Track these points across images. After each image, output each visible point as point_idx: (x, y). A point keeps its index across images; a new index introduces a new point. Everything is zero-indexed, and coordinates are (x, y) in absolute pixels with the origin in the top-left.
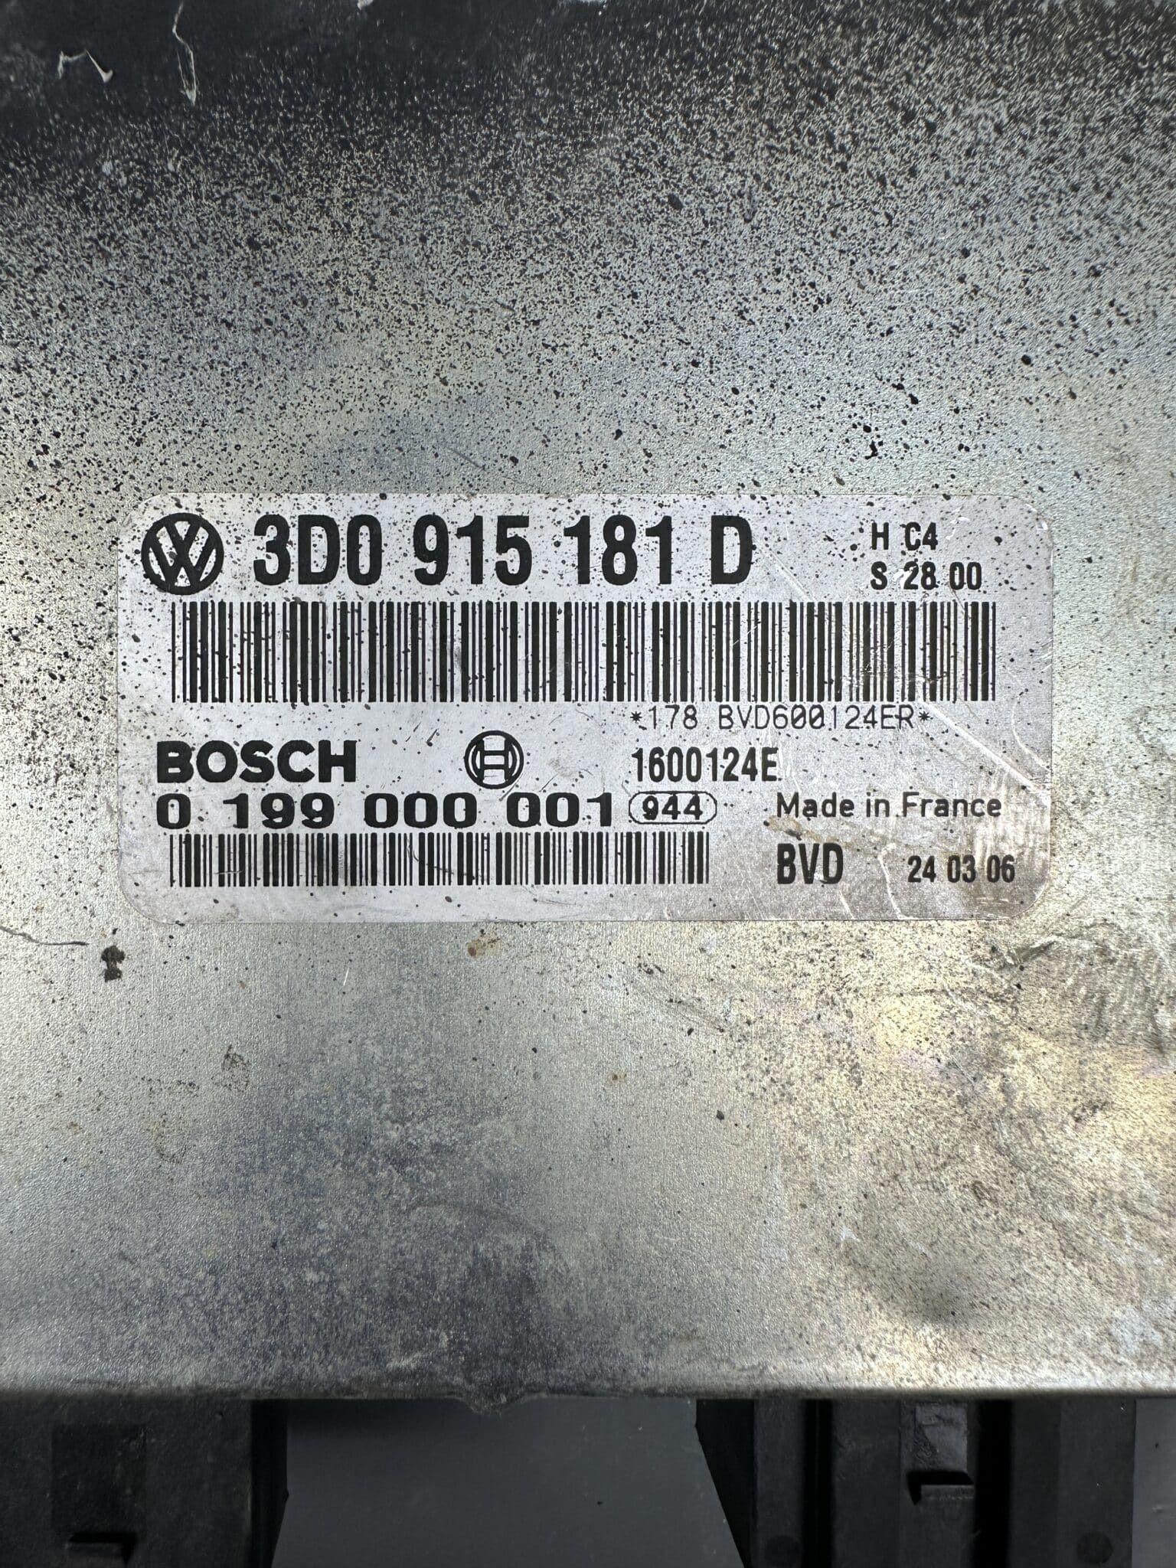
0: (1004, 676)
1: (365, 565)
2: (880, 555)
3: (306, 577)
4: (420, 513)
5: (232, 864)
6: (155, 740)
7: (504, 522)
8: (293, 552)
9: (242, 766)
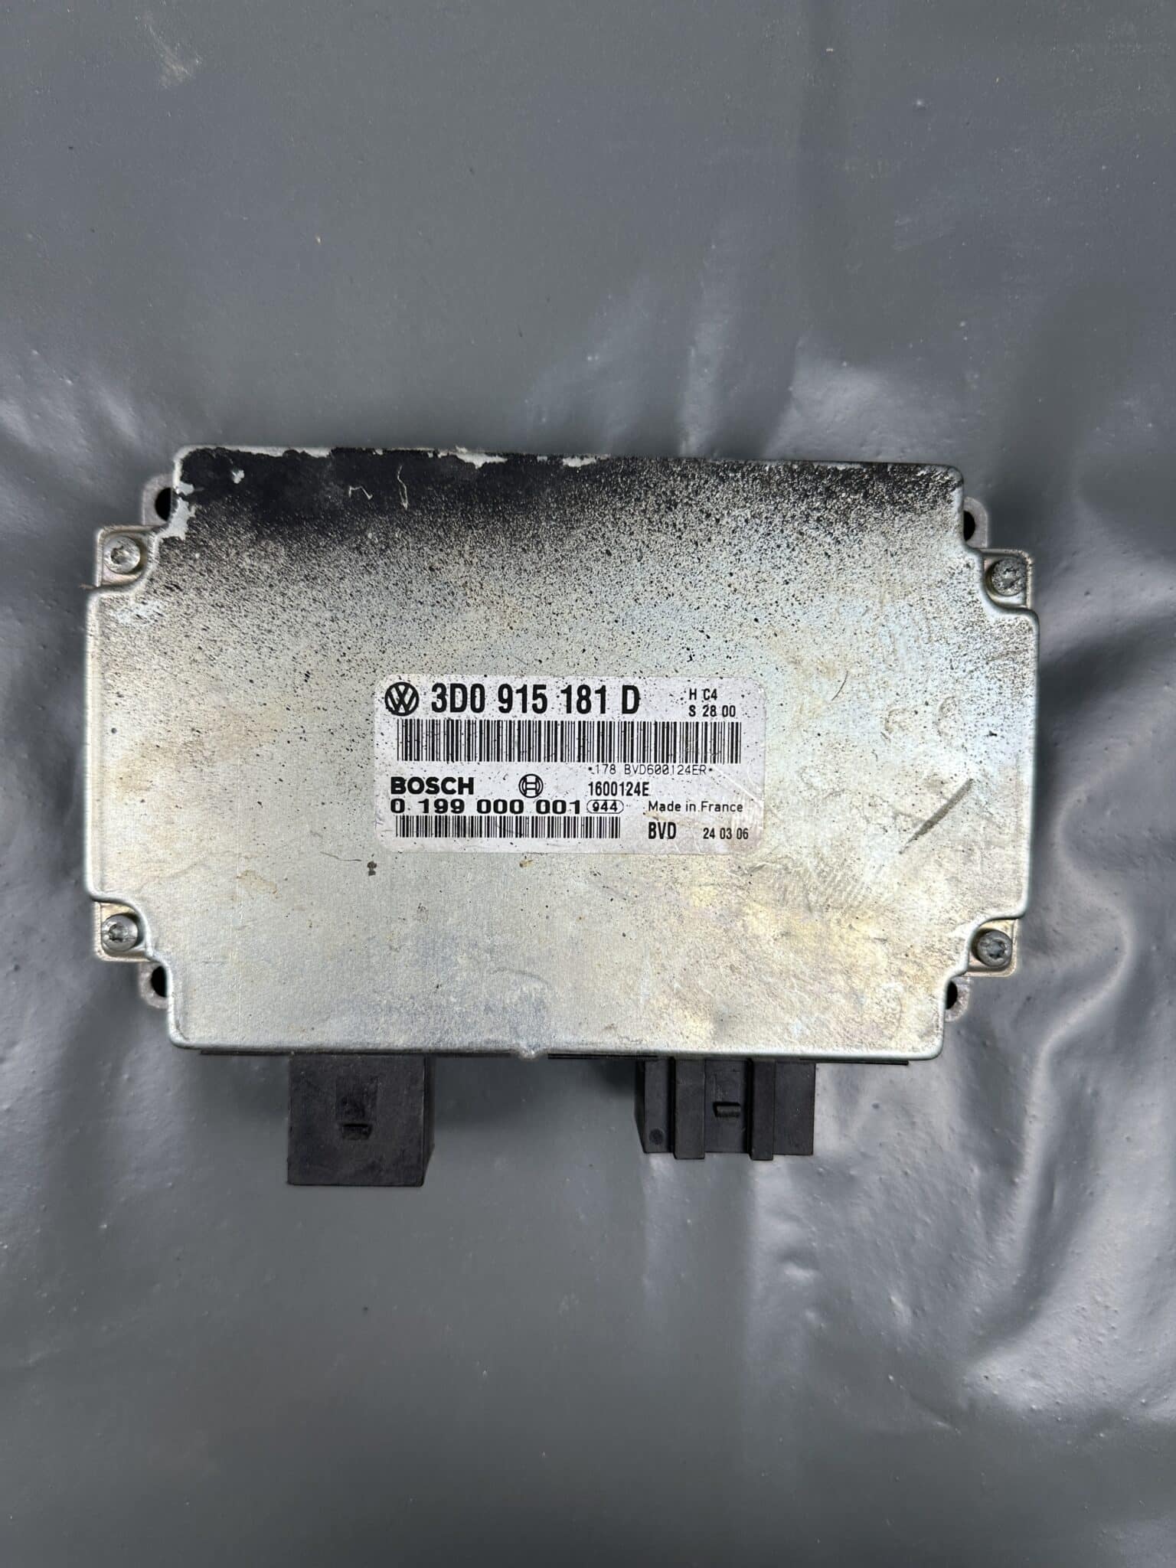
0: (744, 753)
1: (478, 705)
2: (693, 702)
3: (454, 709)
4: (501, 683)
5: (422, 829)
6: (390, 777)
7: (536, 687)
8: (448, 699)
9: (426, 787)
